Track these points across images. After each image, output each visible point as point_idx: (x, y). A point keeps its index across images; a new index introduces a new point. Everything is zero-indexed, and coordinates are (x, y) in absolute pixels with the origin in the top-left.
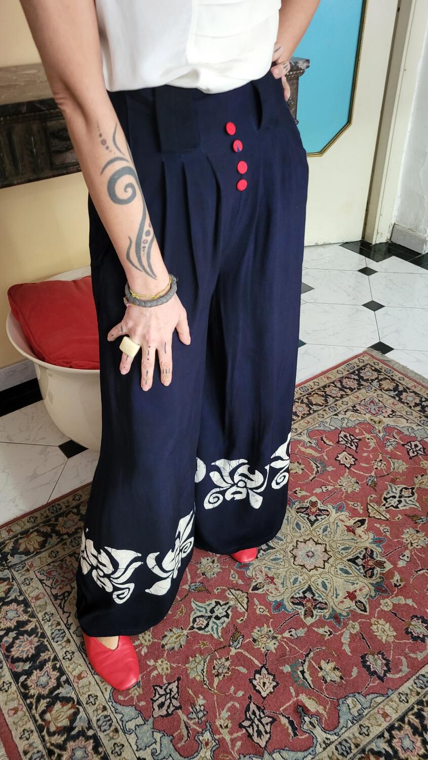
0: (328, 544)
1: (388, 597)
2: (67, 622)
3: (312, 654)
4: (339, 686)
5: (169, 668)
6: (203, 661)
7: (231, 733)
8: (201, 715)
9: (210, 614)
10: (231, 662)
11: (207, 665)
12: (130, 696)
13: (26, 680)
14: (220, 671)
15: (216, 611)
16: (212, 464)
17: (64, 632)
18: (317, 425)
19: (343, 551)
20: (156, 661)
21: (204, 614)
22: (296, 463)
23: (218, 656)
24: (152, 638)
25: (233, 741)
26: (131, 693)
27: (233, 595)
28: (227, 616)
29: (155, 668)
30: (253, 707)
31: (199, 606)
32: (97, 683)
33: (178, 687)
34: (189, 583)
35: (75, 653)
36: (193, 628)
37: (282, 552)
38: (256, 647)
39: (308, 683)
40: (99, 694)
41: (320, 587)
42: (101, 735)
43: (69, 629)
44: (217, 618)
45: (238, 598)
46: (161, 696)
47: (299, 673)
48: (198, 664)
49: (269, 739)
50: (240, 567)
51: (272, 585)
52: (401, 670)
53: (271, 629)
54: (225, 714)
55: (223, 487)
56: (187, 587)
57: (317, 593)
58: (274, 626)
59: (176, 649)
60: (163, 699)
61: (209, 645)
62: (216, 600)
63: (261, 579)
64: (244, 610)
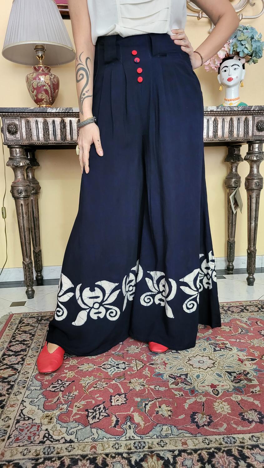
0: (218, 361)
1: (240, 395)
3: (160, 400)
4: (164, 418)
5: (73, 376)
6: (93, 380)
7: (78, 411)
8: (69, 398)
10: (108, 385)
11: (93, 382)
12: (44, 378)
13: (6, 357)
14: (98, 386)
15: (120, 365)
16: (148, 272)
18: (259, 316)
19: (226, 367)
20: (69, 371)
21: (112, 364)
22: (229, 327)
23: (103, 381)
24: (76, 363)
25: (76, 414)
27: (136, 362)
28: (124, 369)
29: (66, 373)
30: (102, 406)
31: (112, 361)
32: (34, 369)
33: (69, 384)
34: (116, 351)
36: (101, 367)
37: (183, 356)
38: (128, 385)
39: (145, 410)
40: (31, 372)
41: (195, 376)
42: (16, 386)
44: (118, 368)
45: (137, 364)
47: (144, 404)
48: (89, 380)
49: (98, 422)
50: (150, 354)
51: (164, 366)
52: (218, 429)
53: (145, 382)
54: (83, 402)
55: (152, 292)
56: (113, 352)
57: (190, 378)
58: (148, 381)
59: (84, 371)
60: (57, 385)
61: (102, 375)
62: (124, 361)
63: (159, 362)
64: (136, 370)
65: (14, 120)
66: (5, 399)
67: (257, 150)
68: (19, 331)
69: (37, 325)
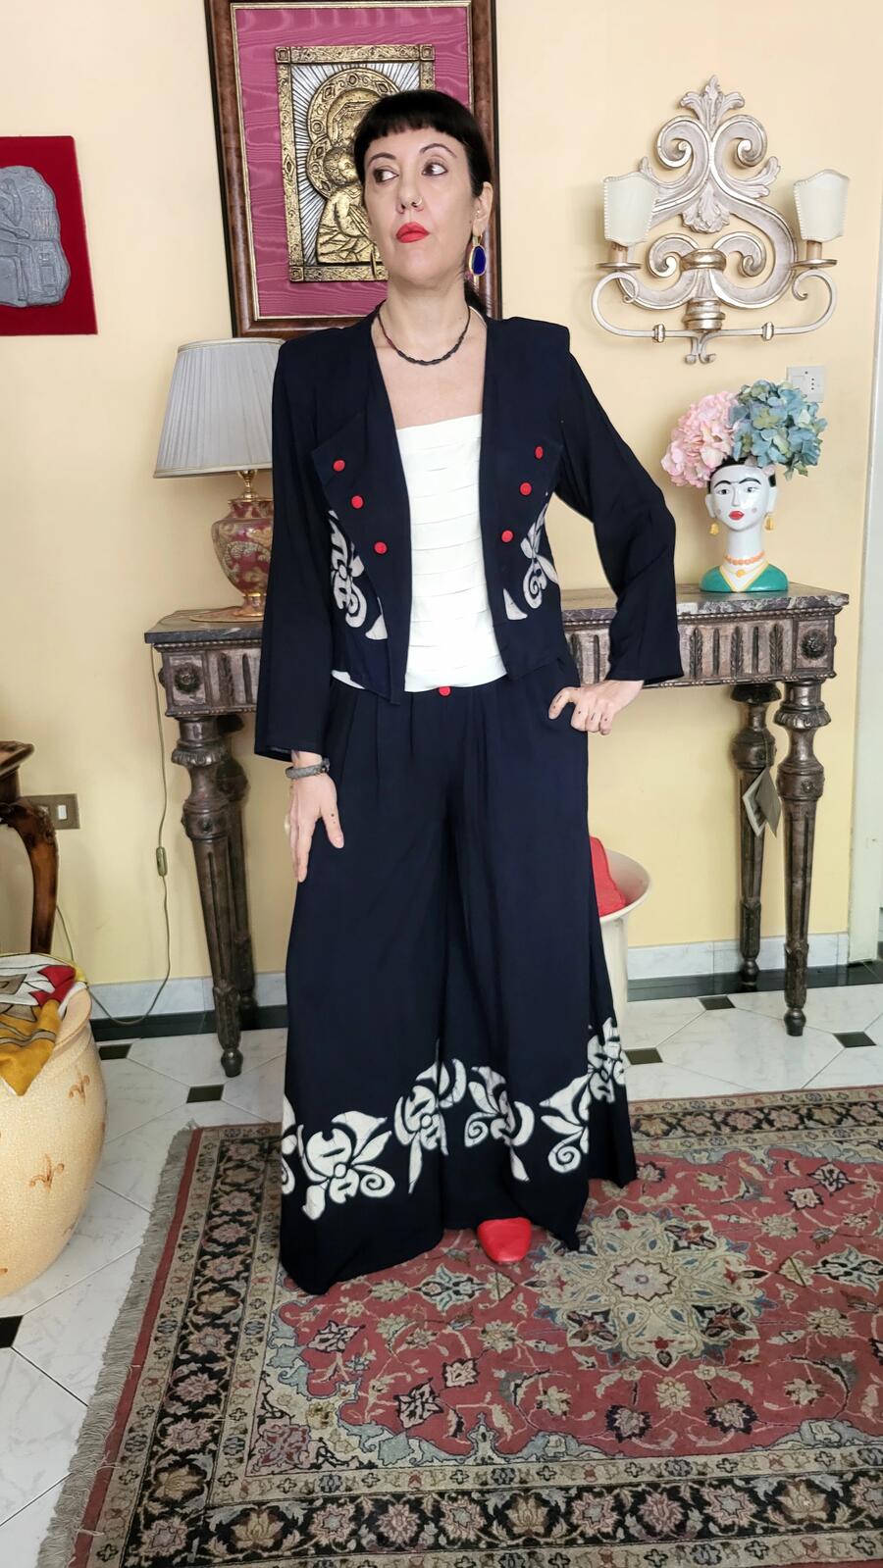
0: (678, 1278)
1: (715, 1366)
3: (546, 1375)
4: (553, 1419)
5: (360, 1313)
6: (404, 1323)
7: (379, 1398)
8: (360, 1367)
9: (451, 1286)
10: (436, 1338)
11: (406, 1329)
12: (299, 1317)
13: (208, 1260)
14: (416, 1341)
15: (461, 1286)
18: (795, 1145)
19: (695, 1294)
20: (351, 1301)
21: (443, 1283)
23: (425, 1327)
25: (376, 1406)
27: (496, 1279)
28: (471, 1296)
29: (345, 1306)
30: (426, 1389)
31: (444, 1273)
32: (274, 1293)
33: (356, 1333)
34: (452, 1247)
36: (420, 1289)
37: (603, 1263)
38: (480, 1339)
39: (515, 1399)
40: (269, 1302)
41: (624, 1318)
42: (243, 1336)
44: (457, 1293)
45: (500, 1285)
46: (331, 1332)
47: (512, 1385)
48: (396, 1323)
49: (420, 1424)
51: (558, 1290)
52: (658, 1443)
53: (516, 1330)
54: (388, 1379)
56: (445, 1250)
57: (614, 1322)
58: (522, 1329)
59: (382, 1300)
60: (330, 1336)
61: (424, 1312)
62: (470, 1275)
63: (547, 1278)
64: (497, 1298)
65: (190, 659)
66: (226, 1368)
67: (805, 702)
68: (223, 1183)
69: (261, 1165)
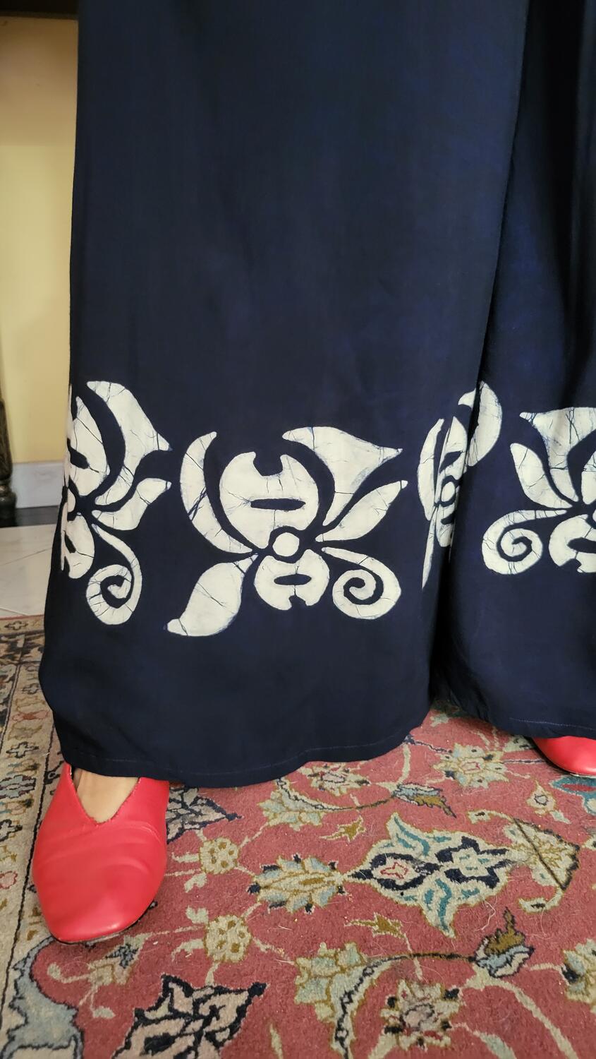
2: (54, 770)
5: (242, 949)
6: (361, 969)
9: (435, 861)
10: (462, 1008)
11: (372, 987)
12: (84, 977)
14: (411, 1020)
15: (456, 859)
16: (524, 415)
17: (34, 785)
20: (213, 917)
21: (414, 856)
23: (419, 974)
24: (235, 861)
26: (91, 971)
27: (526, 837)
28: (491, 880)
29: (202, 932)
31: (407, 834)
32: (21, 912)
33: (241, 1011)
34: (401, 781)
35: (23, 831)
36: (368, 874)
38: (573, 997)
43: (47, 781)
44: (455, 875)
45: (541, 850)
46: (175, 1014)
48: (343, 970)
50: (571, 788)
55: (544, 508)
56: (391, 787)
59: (290, 908)
60: (173, 1027)
61: (399, 932)
62: (466, 835)
64: (554, 883)
69: (10, 670)
